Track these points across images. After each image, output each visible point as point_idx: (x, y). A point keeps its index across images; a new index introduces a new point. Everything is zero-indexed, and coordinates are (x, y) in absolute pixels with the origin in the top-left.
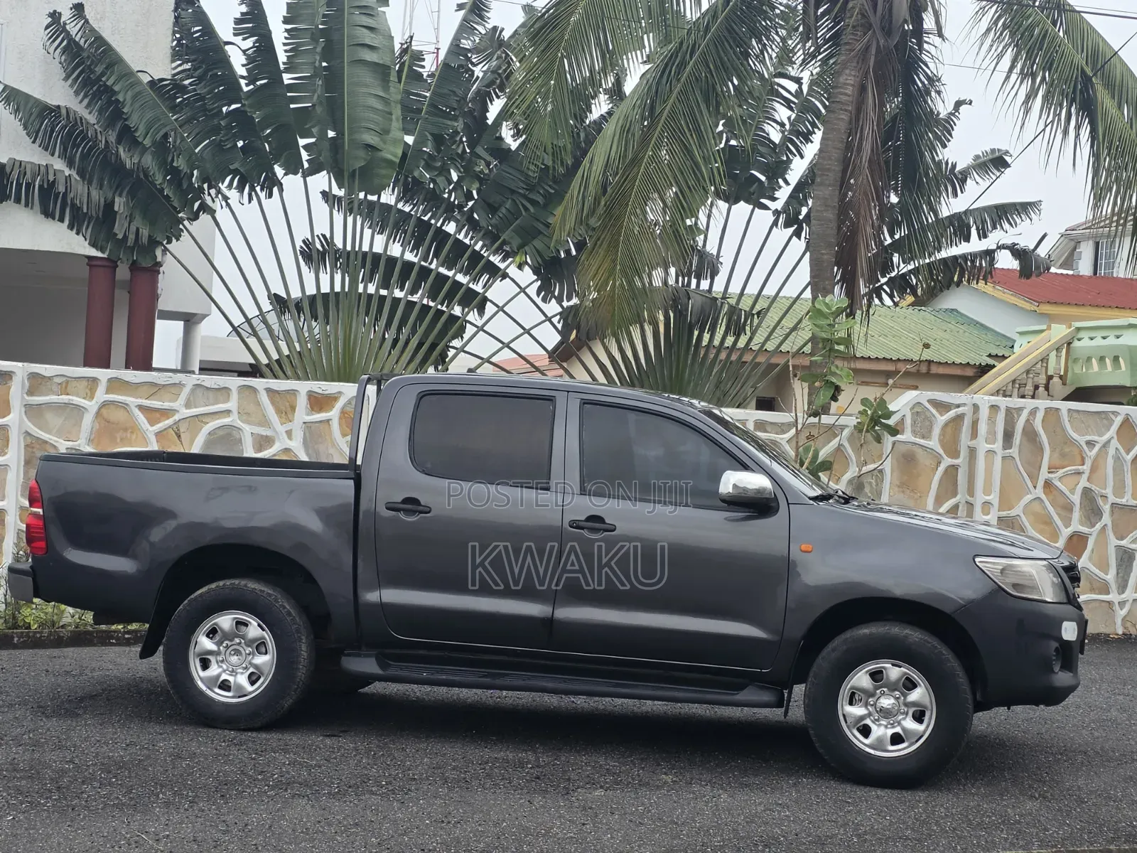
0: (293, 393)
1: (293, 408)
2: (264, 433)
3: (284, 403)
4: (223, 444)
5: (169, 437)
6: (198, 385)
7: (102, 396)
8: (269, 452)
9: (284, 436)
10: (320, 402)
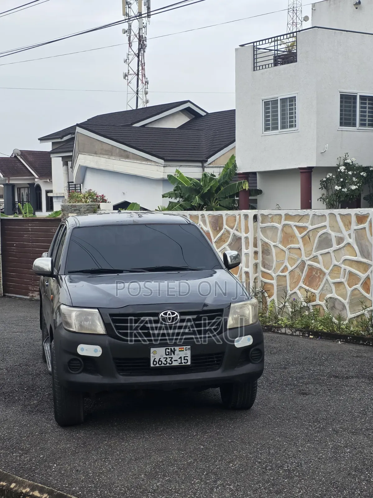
0: (350, 215)
1: (350, 223)
2: (340, 236)
3: (346, 218)
4: (325, 242)
5: (306, 239)
6: (314, 214)
7: (283, 222)
8: (342, 245)
9: (348, 237)
10: (361, 219)
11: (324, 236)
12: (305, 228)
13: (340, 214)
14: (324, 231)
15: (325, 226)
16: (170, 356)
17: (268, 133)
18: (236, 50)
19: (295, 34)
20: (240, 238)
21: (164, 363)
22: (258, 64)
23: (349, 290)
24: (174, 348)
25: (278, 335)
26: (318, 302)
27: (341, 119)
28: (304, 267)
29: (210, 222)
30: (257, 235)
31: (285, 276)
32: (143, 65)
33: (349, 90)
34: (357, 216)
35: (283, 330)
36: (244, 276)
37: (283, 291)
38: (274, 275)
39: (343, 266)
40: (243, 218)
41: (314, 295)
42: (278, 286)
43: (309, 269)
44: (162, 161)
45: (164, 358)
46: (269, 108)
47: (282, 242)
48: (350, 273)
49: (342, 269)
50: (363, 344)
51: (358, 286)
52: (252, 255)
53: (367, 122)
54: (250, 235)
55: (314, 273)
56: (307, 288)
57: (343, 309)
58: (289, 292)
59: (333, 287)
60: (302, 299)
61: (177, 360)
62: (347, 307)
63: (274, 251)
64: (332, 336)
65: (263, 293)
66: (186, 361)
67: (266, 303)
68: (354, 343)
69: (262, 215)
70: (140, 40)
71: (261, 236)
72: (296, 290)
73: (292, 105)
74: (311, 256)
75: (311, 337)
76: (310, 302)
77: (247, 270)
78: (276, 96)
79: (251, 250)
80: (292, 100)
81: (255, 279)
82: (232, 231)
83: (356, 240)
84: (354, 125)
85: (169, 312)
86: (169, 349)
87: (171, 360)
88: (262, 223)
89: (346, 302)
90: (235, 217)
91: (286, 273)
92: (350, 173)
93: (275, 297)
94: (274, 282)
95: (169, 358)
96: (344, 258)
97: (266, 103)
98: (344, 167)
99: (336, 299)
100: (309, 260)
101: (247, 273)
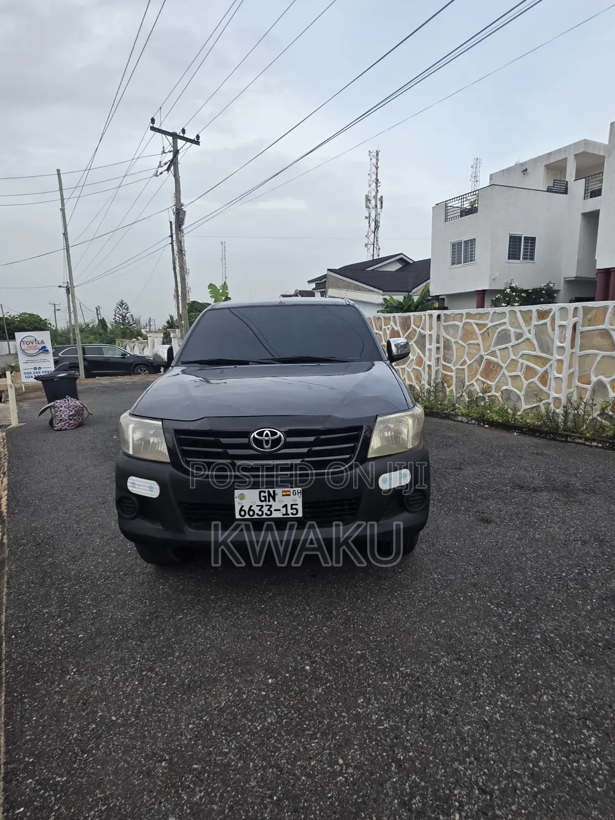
0: (531, 311)
1: (531, 319)
2: (519, 332)
3: (527, 316)
4: (504, 337)
5: (486, 336)
6: (495, 312)
7: (464, 321)
8: (520, 341)
9: (527, 332)
10: (542, 315)
11: (503, 332)
12: (484, 325)
13: (520, 311)
14: (504, 327)
15: (505, 323)
16: (268, 503)
17: (455, 266)
18: (433, 208)
19: (477, 192)
20: (425, 336)
21: (257, 514)
22: (449, 217)
23: (525, 383)
24: (274, 491)
25: (455, 423)
26: (493, 393)
27: (509, 254)
28: (482, 361)
29: (400, 322)
30: (440, 333)
31: (464, 369)
32: (377, 238)
33: (517, 232)
34: (538, 311)
35: (460, 418)
36: (427, 369)
37: (461, 382)
38: (453, 368)
39: (521, 361)
40: (427, 317)
41: (490, 387)
42: (456, 377)
43: (487, 363)
44: (381, 292)
45: (257, 506)
46: (455, 252)
47: (462, 339)
48: (528, 367)
49: (519, 364)
50: (540, 437)
51: (535, 380)
52: (434, 350)
53: (529, 257)
54: (434, 333)
55: (491, 367)
56: (484, 380)
57: (518, 401)
58: (467, 383)
59: (509, 380)
60: (478, 390)
61: (279, 510)
62: (522, 398)
63: (454, 346)
64: (507, 426)
65: (443, 384)
66: (294, 511)
67: (446, 393)
68: (529, 435)
69: (445, 315)
70: (375, 223)
71: (443, 334)
72: (473, 382)
73: (472, 245)
74: (489, 351)
75: (486, 426)
76: (486, 392)
77: (429, 363)
78: (460, 239)
79: (434, 345)
80: (473, 241)
81: (437, 371)
82: (418, 330)
83: (536, 335)
84: (519, 259)
85: (267, 431)
86: (265, 492)
87: (269, 510)
88: (445, 322)
89: (522, 394)
90: (421, 317)
91: (465, 367)
92: (514, 294)
93: (453, 387)
94: (453, 374)
95: (266, 506)
96: (521, 353)
97: (453, 245)
98: (509, 290)
99: (512, 391)
100: (487, 355)
101: (429, 366)
